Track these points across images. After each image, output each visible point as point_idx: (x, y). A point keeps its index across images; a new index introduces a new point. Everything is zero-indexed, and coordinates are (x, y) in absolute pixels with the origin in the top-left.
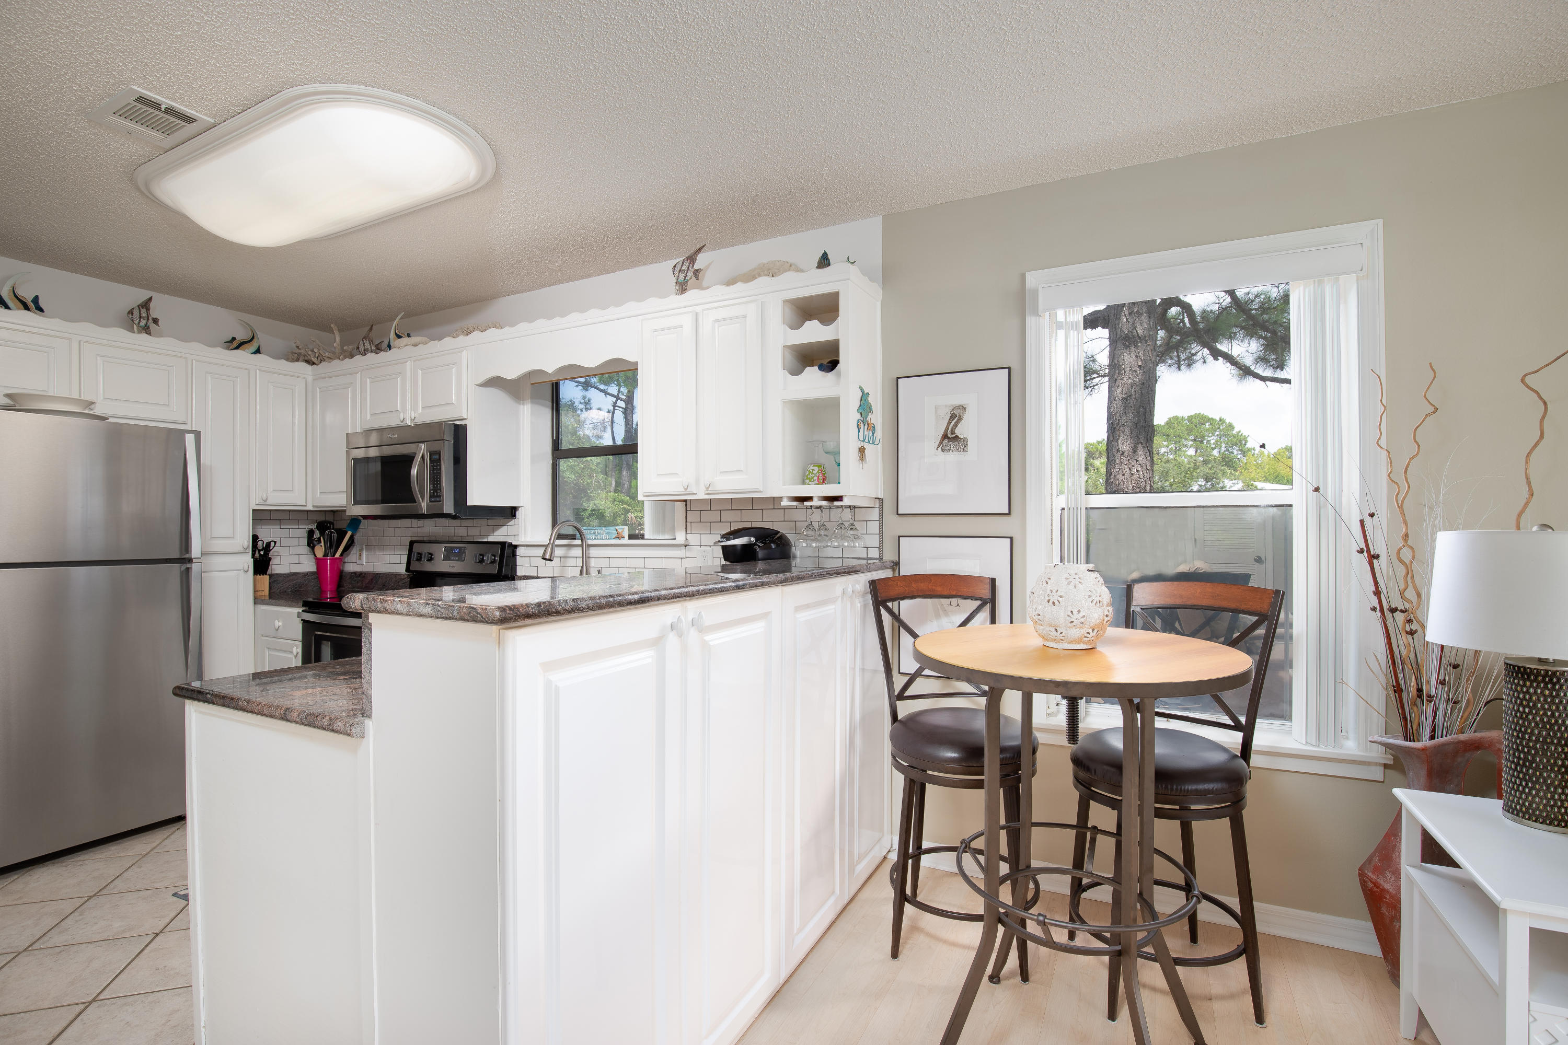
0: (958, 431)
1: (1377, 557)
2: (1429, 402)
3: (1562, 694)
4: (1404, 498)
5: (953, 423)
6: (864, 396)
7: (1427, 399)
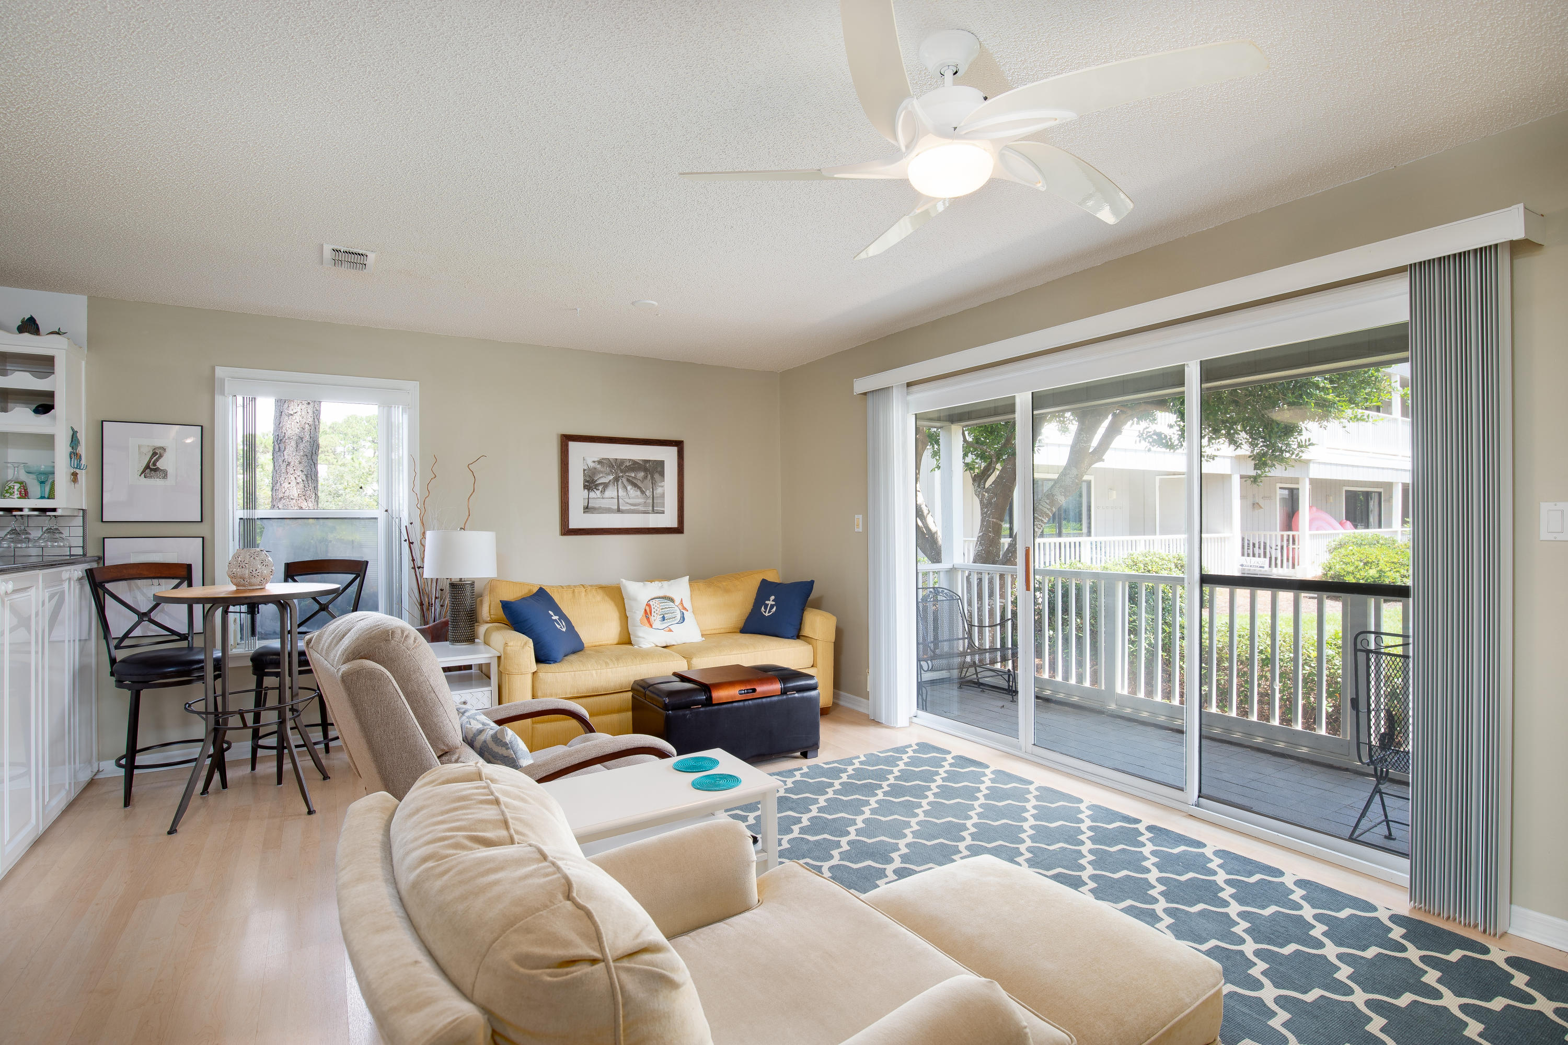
0: (159, 464)
1: (412, 543)
3: (464, 593)
4: (423, 516)
5: (155, 458)
6: (74, 435)
7: (432, 472)
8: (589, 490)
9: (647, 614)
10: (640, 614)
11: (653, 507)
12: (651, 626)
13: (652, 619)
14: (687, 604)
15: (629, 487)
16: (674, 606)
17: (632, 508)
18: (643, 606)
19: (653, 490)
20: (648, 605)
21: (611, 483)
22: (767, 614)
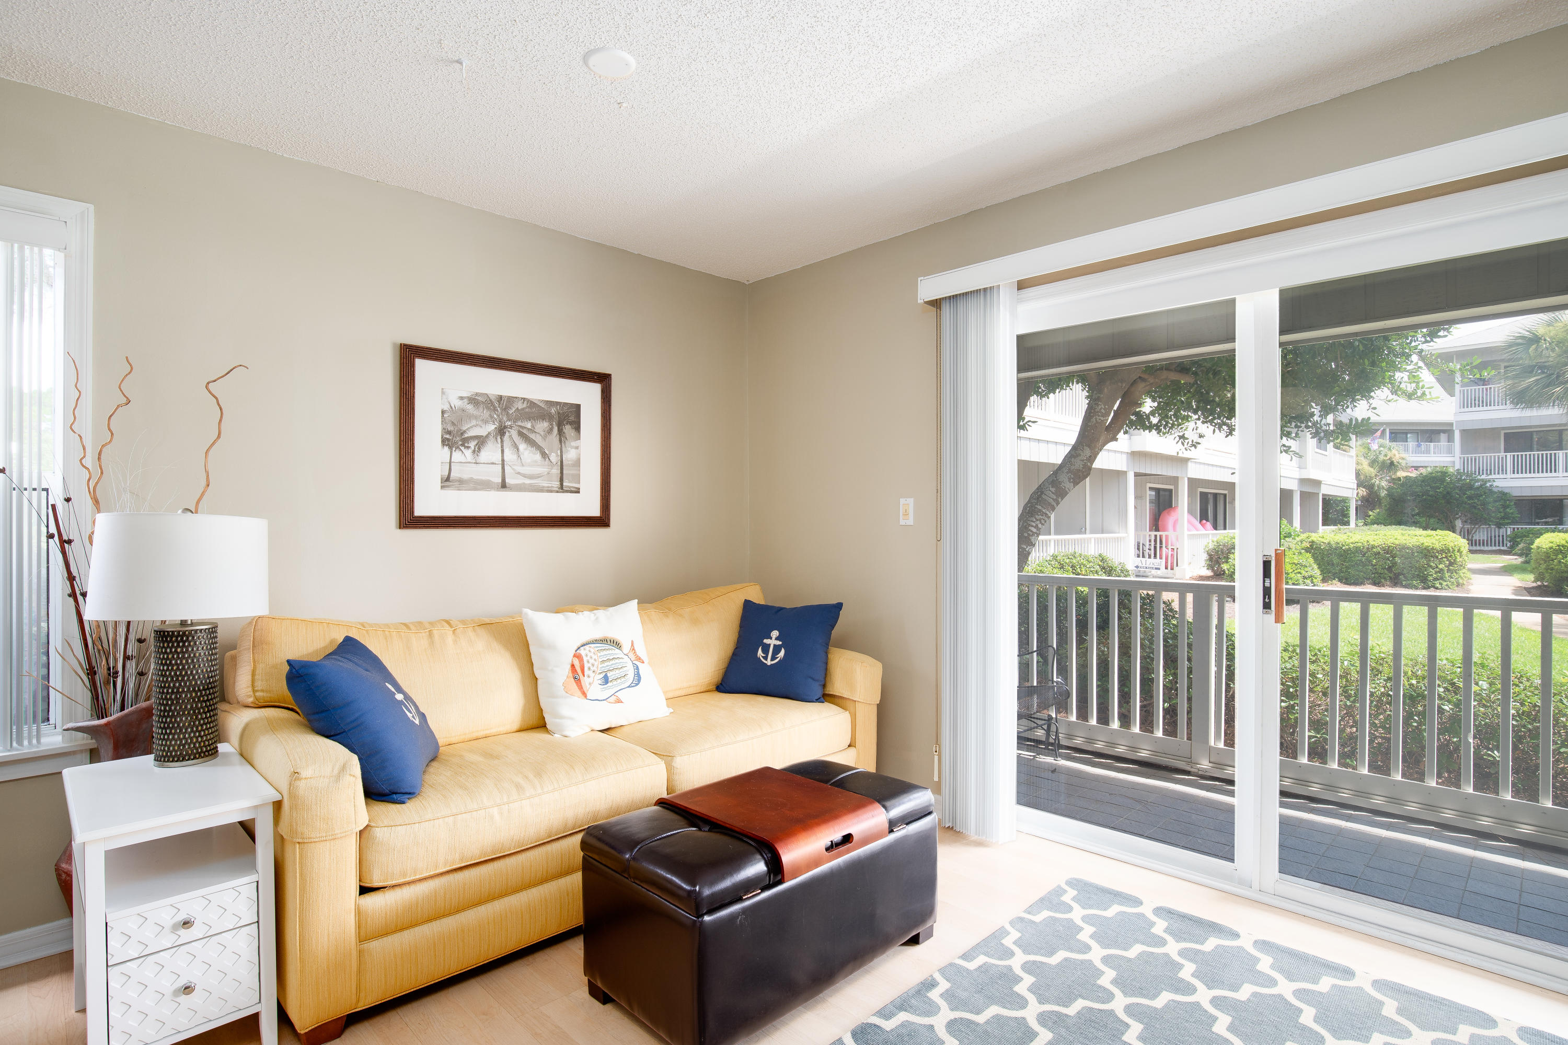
1: (69, 542)
2: (123, 393)
3: (190, 649)
4: (97, 483)
7: (121, 391)
8: (450, 448)
9: (576, 673)
10: (562, 674)
11: (561, 480)
12: (584, 694)
13: (585, 681)
14: (641, 651)
15: (522, 446)
16: (622, 655)
17: (528, 481)
18: (568, 658)
19: (561, 452)
20: (577, 656)
21: (491, 437)
22: (769, 662)
